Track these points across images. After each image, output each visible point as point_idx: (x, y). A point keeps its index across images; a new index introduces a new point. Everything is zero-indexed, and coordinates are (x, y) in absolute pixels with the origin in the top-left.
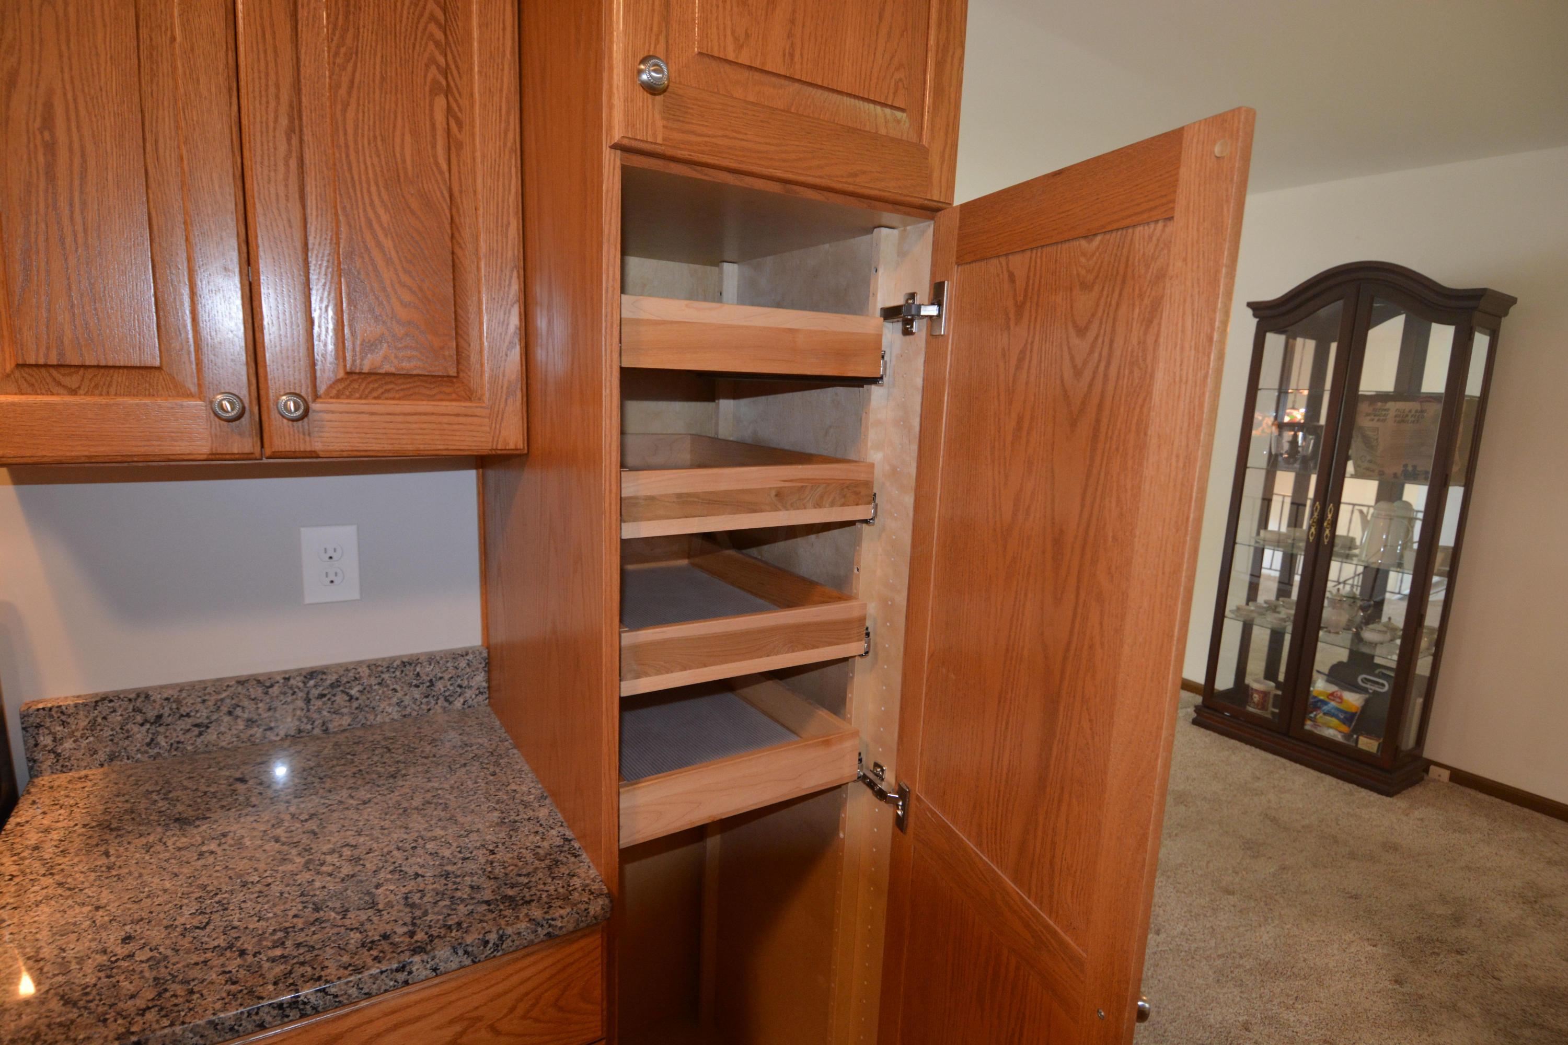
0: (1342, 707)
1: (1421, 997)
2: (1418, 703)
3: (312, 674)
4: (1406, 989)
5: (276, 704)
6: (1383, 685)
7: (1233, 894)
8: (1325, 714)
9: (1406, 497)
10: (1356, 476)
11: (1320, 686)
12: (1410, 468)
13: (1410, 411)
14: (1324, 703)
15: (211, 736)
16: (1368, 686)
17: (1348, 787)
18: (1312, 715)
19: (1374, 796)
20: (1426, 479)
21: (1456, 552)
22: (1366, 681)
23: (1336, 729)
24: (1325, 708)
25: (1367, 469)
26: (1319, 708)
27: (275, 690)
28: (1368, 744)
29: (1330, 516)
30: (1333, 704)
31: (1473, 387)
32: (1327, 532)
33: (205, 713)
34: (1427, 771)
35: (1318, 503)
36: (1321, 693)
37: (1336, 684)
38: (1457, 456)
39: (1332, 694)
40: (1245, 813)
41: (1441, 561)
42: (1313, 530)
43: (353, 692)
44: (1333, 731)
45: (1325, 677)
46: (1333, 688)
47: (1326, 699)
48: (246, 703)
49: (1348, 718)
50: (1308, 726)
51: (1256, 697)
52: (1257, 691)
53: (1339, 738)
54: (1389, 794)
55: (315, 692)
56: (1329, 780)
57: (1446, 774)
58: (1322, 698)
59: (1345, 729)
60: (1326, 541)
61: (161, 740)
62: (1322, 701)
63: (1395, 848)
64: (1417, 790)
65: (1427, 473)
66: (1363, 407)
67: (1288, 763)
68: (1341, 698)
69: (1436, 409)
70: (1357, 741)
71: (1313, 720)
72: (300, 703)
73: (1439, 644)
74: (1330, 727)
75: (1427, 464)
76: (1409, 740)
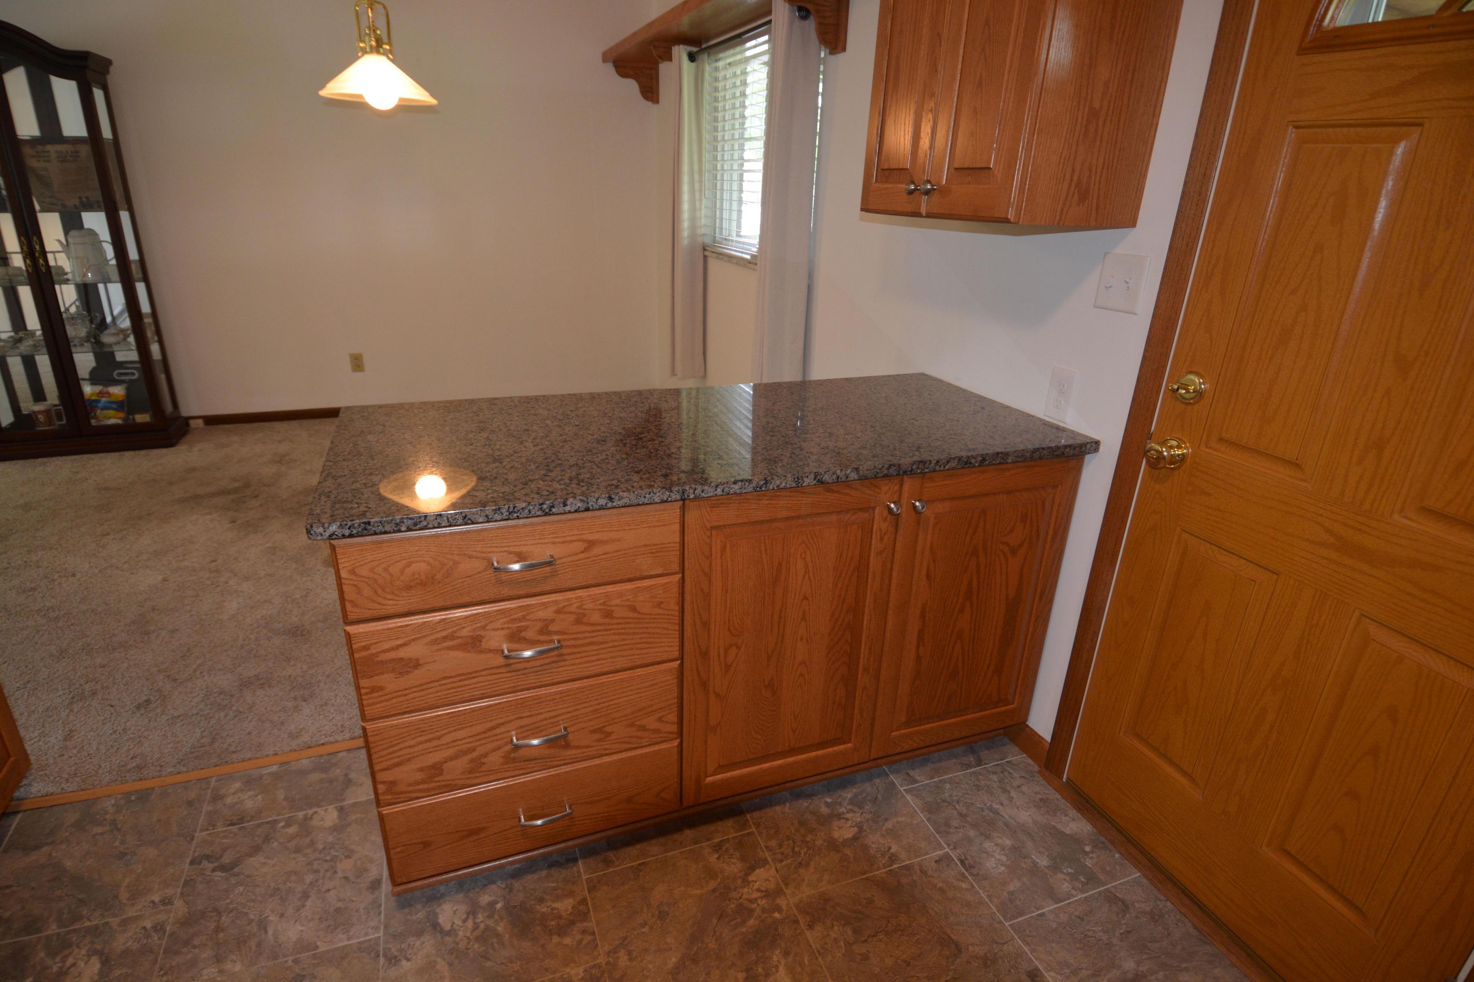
0: (112, 399)
1: (248, 521)
2: (162, 377)
4: (239, 522)
6: (133, 374)
7: (108, 534)
8: (102, 409)
9: (86, 226)
10: (43, 210)
11: (88, 389)
12: (84, 199)
13: (67, 152)
14: (98, 401)
16: (123, 378)
17: (143, 452)
18: (93, 414)
19: (164, 451)
20: (99, 207)
21: (142, 261)
22: (120, 374)
23: (115, 418)
24: (100, 405)
25: (52, 204)
26: (96, 407)
28: (142, 418)
29: (37, 247)
30: (104, 400)
31: (106, 132)
32: (41, 261)
34: (188, 425)
35: (22, 238)
36: (92, 394)
37: (100, 384)
38: (115, 187)
39: (100, 393)
40: (83, 494)
41: (135, 269)
42: (28, 262)
44: (113, 419)
45: (88, 382)
46: (98, 388)
47: (97, 398)
49: (120, 405)
50: (93, 422)
51: (41, 418)
52: (39, 412)
53: (120, 422)
54: (172, 445)
56: (128, 454)
57: (200, 422)
58: (93, 398)
59: (122, 415)
60: (43, 269)
62: (94, 401)
63: (194, 469)
64: (188, 437)
65: (98, 202)
66: (27, 151)
67: (92, 456)
68: (108, 393)
69: (85, 150)
70: (134, 419)
71: (96, 417)
73: (158, 332)
74: (110, 418)
75: (96, 195)
76: (168, 407)
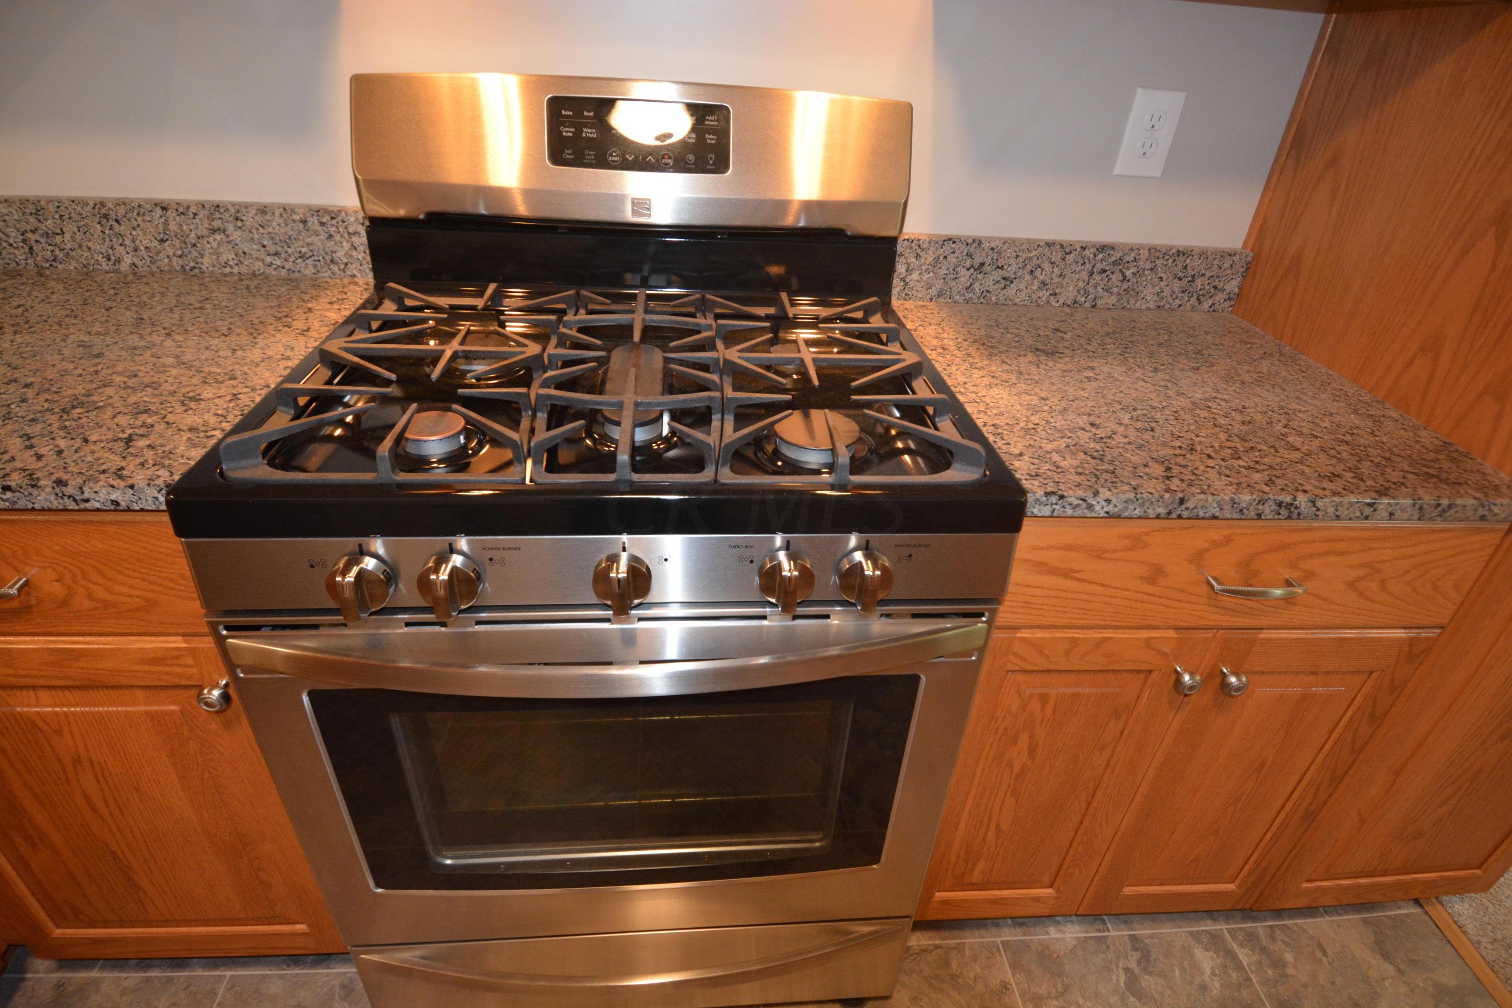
3: (1103, 248)
5: (1067, 272)
15: (1011, 291)
27: (1070, 258)
33: (1014, 268)
43: (1128, 273)
48: (1047, 266)
55: (1099, 266)
61: (977, 287)
72: (1084, 275)
